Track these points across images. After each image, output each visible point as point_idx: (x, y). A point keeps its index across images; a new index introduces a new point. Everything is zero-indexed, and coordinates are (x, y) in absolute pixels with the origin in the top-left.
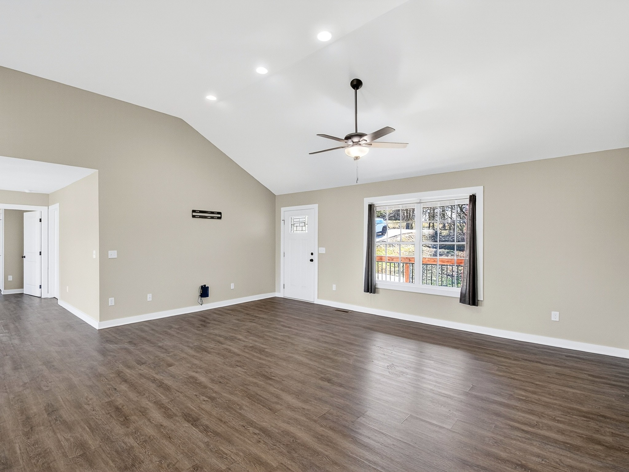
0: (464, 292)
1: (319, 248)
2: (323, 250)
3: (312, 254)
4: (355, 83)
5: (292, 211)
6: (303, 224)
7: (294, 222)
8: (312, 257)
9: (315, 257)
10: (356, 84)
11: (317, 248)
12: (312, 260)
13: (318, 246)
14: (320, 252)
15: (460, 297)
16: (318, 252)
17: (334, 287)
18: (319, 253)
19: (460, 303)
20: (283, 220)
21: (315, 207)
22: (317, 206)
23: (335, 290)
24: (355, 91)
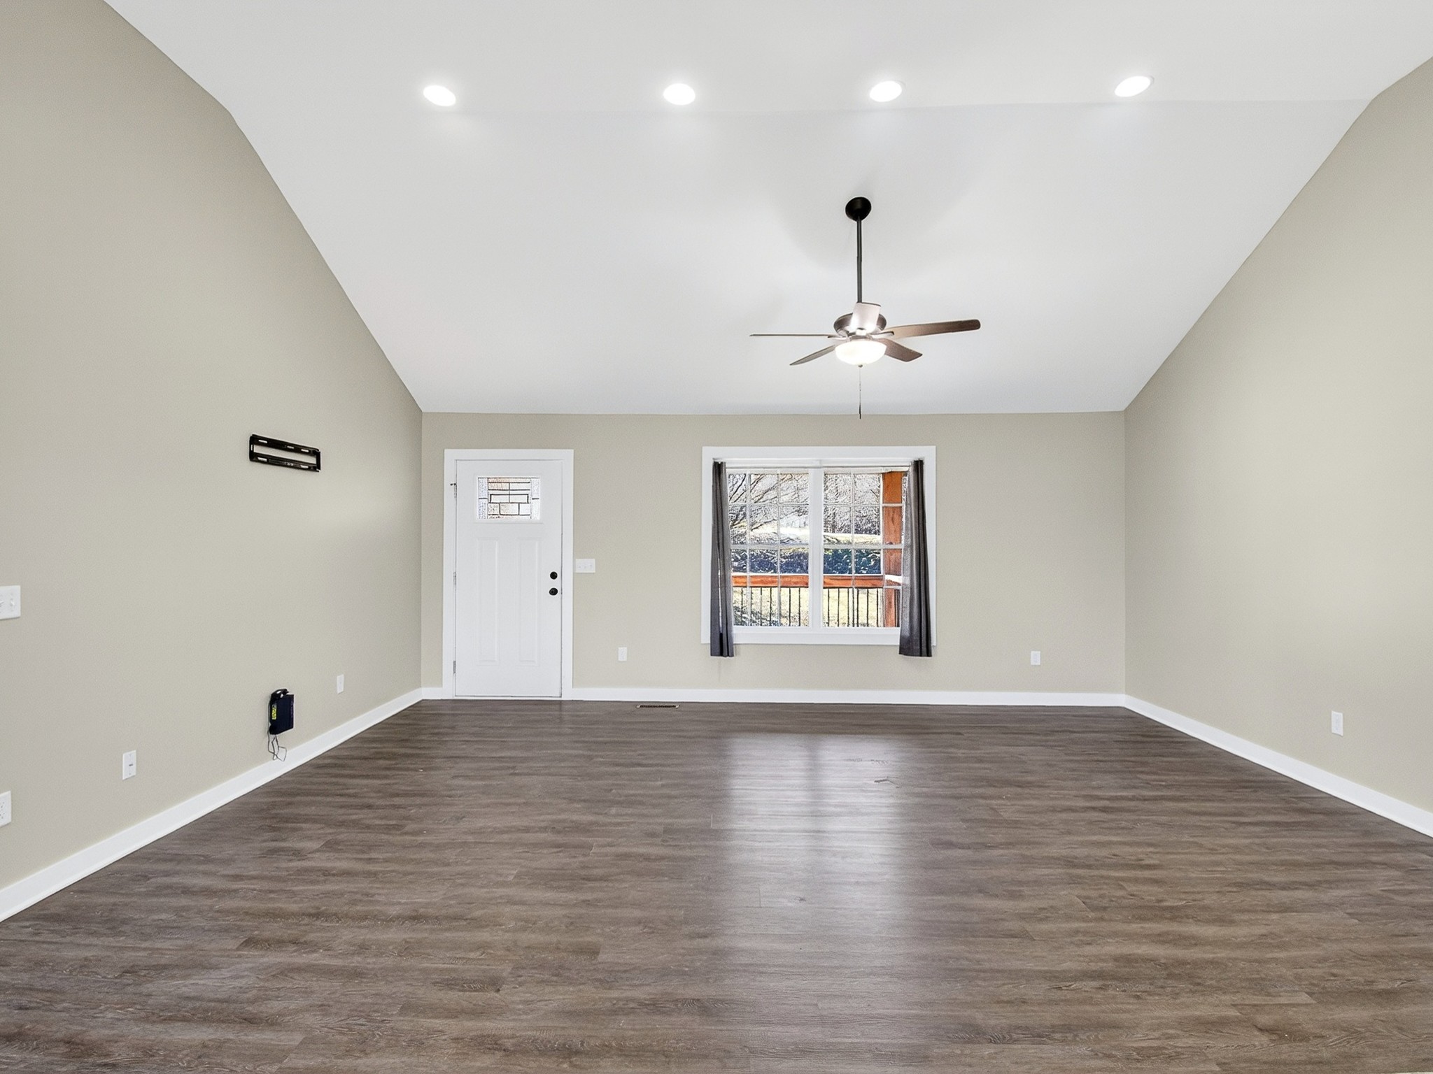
0: (907, 634)
1: (576, 560)
2: (588, 565)
3: (554, 576)
4: (859, 206)
5: (473, 462)
6: (524, 499)
7: (491, 492)
8: (555, 584)
9: (566, 584)
10: (858, 209)
11: (570, 561)
12: (554, 592)
13: (573, 556)
14: (578, 571)
15: (899, 644)
16: (574, 571)
17: (623, 654)
19: (901, 655)
20: (452, 485)
21: (565, 457)
22: (568, 454)
23: (625, 660)
24: (856, 222)
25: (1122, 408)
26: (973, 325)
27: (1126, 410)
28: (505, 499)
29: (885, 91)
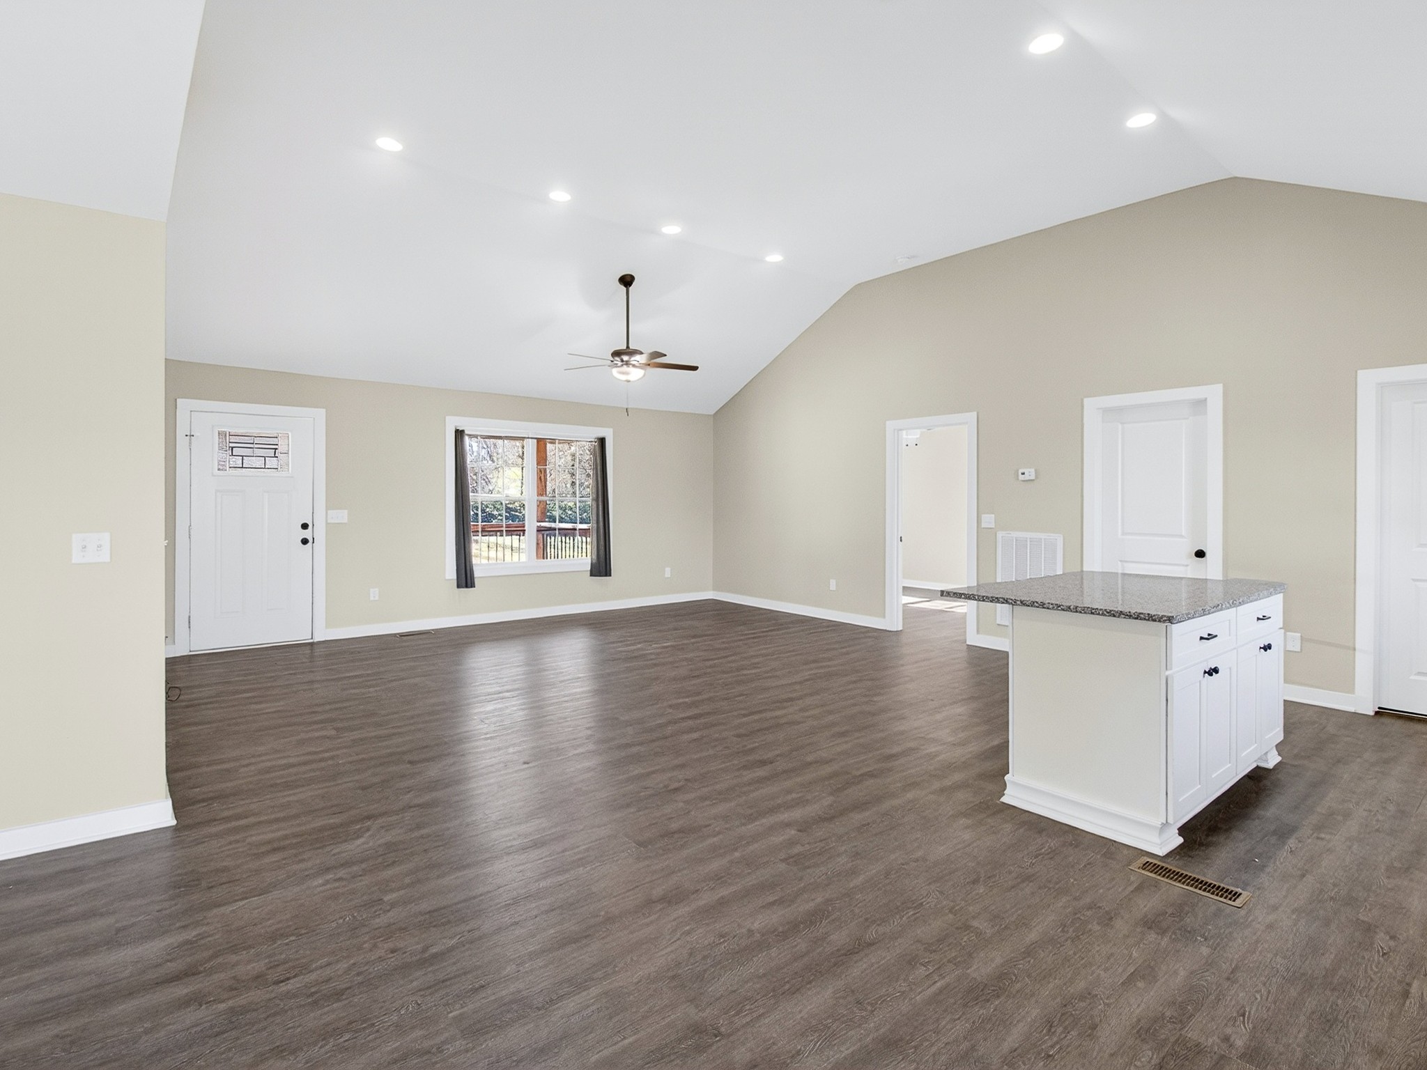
0: (595, 561)
1: (329, 512)
2: (341, 516)
3: (305, 526)
4: (628, 279)
6: (271, 453)
8: (307, 534)
9: (319, 532)
10: (627, 281)
11: (325, 513)
12: (305, 541)
13: (326, 507)
15: (590, 568)
16: (326, 521)
17: (374, 594)
18: (329, 521)
19: (591, 577)
20: (187, 436)
21: (318, 416)
22: (321, 413)
23: (377, 598)
24: (625, 289)
25: (712, 413)
26: (695, 368)
27: (715, 414)
28: (248, 452)
29: (672, 230)
